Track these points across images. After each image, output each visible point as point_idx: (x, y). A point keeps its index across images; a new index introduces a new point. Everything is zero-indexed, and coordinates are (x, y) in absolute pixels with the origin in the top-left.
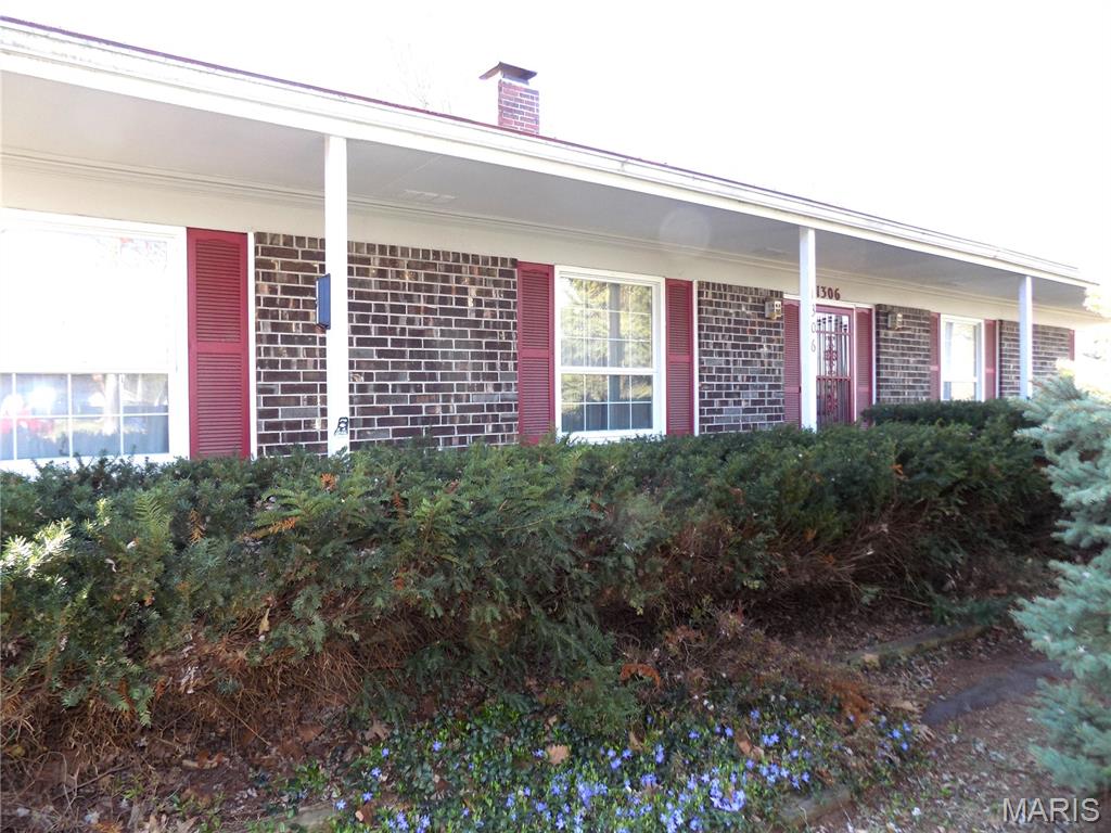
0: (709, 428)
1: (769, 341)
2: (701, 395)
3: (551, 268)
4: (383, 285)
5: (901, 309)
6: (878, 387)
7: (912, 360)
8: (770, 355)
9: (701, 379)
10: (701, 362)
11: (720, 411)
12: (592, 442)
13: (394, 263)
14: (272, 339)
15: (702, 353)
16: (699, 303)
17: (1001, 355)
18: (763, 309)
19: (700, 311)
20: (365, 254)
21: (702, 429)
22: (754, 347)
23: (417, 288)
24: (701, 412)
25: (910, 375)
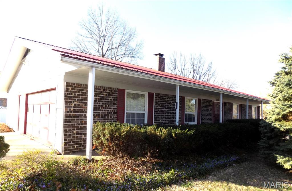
0: (203, 122)
1: (210, 108)
2: (202, 117)
3: (185, 97)
4: (168, 100)
5: (228, 103)
6: (224, 116)
7: (229, 111)
8: (210, 111)
9: (202, 114)
10: (202, 112)
11: (204, 120)
12: (191, 124)
13: (169, 97)
14: (156, 108)
15: (202, 110)
16: (202, 102)
17: (241, 110)
18: (210, 103)
19: (202, 104)
20: (166, 96)
21: (201, 122)
22: (208, 109)
23: (171, 101)
24: (202, 120)
25: (229, 114)
